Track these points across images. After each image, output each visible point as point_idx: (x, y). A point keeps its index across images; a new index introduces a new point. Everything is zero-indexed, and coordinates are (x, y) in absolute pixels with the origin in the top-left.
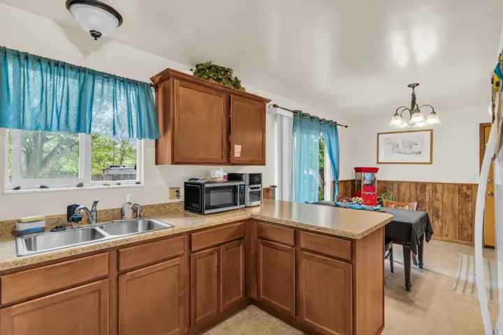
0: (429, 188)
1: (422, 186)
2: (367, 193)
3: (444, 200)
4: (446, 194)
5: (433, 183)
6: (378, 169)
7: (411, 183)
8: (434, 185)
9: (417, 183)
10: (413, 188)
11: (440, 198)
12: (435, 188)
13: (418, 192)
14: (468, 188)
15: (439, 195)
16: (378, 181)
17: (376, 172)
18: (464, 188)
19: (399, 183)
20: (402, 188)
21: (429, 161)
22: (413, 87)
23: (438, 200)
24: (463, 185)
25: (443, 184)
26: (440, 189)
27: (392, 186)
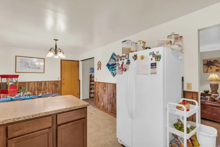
0: (43, 83)
1: (40, 83)
2: (12, 90)
3: (49, 88)
4: (50, 85)
5: (45, 81)
6: (19, 76)
7: (35, 82)
8: (45, 82)
9: (38, 82)
10: (36, 85)
11: (48, 87)
12: (46, 83)
13: (39, 86)
14: (57, 82)
15: (47, 86)
16: (18, 82)
17: (17, 77)
18: (56, 82)
19: (29, 83)
20: (31, 85)
21: (43, 72)
22: (56, 41)
23: (47, 88)
24: (55, 81)
25: (49, 81)
26: (47, 83)
27: (25, 84)
